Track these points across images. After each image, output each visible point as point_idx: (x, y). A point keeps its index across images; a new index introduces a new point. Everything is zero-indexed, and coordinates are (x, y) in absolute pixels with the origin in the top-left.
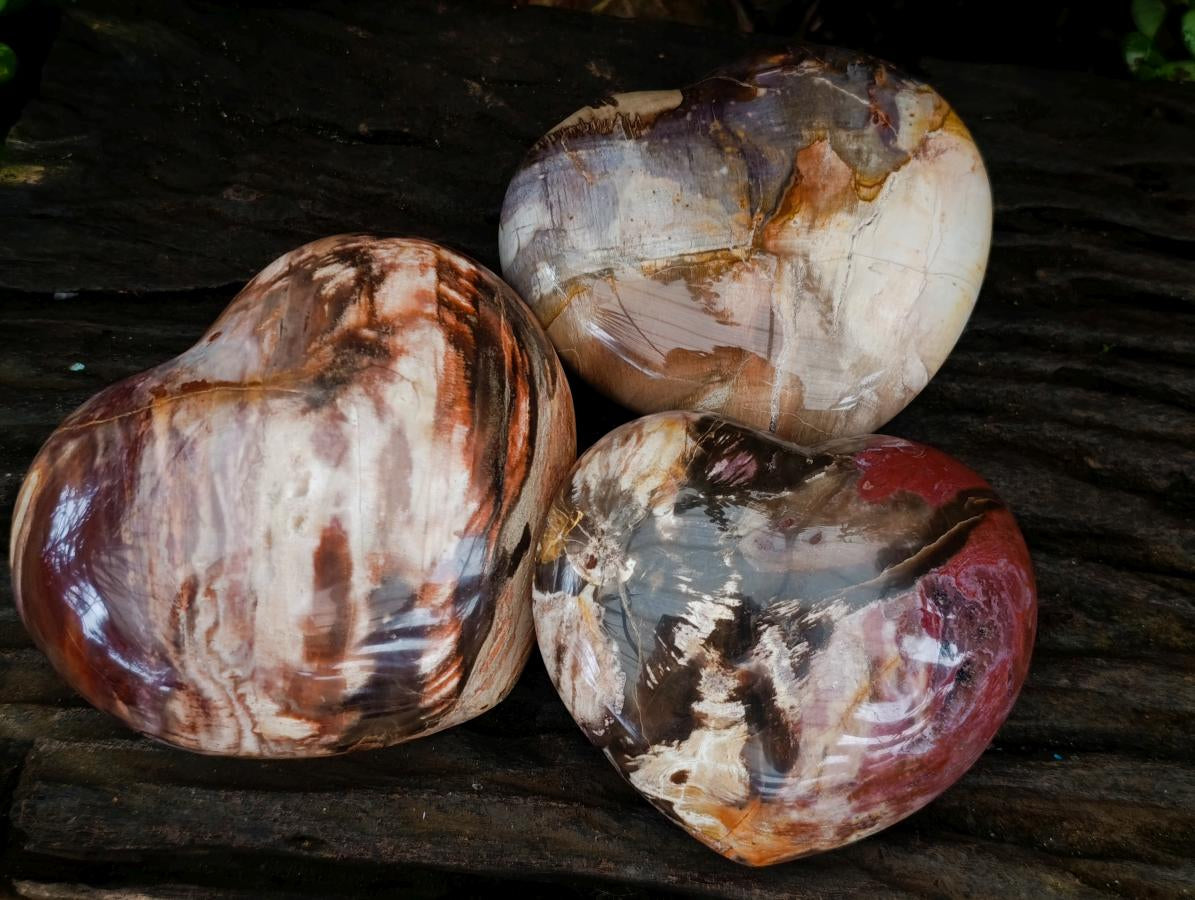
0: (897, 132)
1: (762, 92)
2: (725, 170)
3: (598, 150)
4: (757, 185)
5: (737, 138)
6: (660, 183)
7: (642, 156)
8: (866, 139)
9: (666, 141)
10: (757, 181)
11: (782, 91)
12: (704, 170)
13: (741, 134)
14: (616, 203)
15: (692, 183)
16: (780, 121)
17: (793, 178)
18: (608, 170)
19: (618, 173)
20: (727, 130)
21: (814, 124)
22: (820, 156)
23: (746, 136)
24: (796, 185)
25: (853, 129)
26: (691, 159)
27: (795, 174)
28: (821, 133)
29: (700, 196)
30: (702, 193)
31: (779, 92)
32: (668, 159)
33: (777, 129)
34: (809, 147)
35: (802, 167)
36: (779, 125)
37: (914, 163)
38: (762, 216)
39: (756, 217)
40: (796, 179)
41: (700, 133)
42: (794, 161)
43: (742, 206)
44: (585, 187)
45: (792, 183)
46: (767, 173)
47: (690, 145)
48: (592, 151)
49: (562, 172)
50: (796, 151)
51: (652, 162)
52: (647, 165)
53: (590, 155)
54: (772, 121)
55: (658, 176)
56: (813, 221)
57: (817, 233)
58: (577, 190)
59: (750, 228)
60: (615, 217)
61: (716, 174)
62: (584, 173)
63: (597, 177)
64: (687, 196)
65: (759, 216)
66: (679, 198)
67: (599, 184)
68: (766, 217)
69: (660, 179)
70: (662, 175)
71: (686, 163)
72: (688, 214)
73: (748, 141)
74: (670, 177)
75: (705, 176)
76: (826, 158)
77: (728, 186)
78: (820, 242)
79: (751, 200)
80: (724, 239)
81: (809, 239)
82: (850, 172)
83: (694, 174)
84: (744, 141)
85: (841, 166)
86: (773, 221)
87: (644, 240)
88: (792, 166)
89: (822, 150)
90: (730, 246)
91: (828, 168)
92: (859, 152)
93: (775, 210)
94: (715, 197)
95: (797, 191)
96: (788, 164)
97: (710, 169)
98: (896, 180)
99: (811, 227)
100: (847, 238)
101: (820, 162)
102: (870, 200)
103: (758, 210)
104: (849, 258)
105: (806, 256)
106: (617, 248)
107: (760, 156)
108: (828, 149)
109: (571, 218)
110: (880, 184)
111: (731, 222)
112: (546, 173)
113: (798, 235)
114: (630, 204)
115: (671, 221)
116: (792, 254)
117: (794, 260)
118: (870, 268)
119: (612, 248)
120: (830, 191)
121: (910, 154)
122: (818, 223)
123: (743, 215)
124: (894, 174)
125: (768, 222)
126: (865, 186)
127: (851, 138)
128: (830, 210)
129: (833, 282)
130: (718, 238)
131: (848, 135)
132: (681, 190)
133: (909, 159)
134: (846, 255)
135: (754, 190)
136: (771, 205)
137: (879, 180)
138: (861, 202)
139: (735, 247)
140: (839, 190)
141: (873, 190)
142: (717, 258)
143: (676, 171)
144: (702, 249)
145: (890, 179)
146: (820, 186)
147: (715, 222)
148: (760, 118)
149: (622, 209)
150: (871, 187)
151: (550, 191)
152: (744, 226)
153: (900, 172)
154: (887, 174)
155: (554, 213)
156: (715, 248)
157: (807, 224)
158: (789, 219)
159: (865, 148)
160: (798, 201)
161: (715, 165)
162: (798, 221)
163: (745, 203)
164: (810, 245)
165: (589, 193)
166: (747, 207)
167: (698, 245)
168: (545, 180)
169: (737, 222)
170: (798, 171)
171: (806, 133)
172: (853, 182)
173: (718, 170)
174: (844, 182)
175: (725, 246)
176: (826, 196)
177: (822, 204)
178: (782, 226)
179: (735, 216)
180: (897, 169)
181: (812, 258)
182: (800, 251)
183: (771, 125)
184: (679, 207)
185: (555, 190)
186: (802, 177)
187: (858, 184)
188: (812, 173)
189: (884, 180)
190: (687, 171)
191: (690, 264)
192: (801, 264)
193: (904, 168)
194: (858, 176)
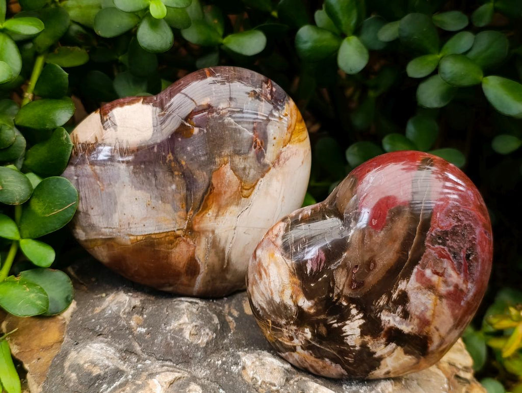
0: (266, 153)
1: (196, 130)
2: (174, 187)
3: (106, 168)
4: (191, 195)
5: (181, 166)
6: (139, 193)
7: (130, 177)
8: (249, 160)
9: (143, 166)
10: (191, 192)
11: (207, 129)
12: (163, 187)
13: (184, 163)
14: (116, 204)
15: (157, 194)
16: (205, 153)
17: (209, 189)
18: (112, 183)
19: (117, 185)
20: (176, 160)
21: (223, 153)
22: (224, 173)
23: (186, 164)
24: (211, 193)
25: (243, 154)
26: (156, 179)
27: (211, 187)
28: (226, 159)
29: (160, 202)
30: (161, 200)
31: (205, 130)
32: (144, 179)
33: (203, 158)
34: (219, 169)
35: (214, 181)
36: (204, 155)
37: (273, 170)
38: (192, 213)
39: (189, 213)
40: (211, 190)
41: (161, 162)
42: (210, 179)
43: (182, 207)
44: (99, 192)
45: (209, 193)
46: (196, 187)
47: (156, 170)
48: (103, 168)
49: (87, 178)
50: (211, 172)
51: (135, 180)
52: (132, 182)
53: (101, 170)
54: (201, 153)
55: (138, 190)
56: (218, 212)
57: (220, 219)
58: (95, 192)
59: (186, 220)
60: (115, 212)
61: (169, 189)
62: (98, 182)
63: (106, 186)
64: (154, 202)
65: (191, 212)
66: (149, 203)
67: (107, 191)
68: (194, 213)
69: (140, 191)
70: (141, 189)
71: (154, 182)
72: (154, 212)
73: (187, 168)
74: (145, 190)
75: (164, 191)
76: (228, 174)
77: (175, 196)
78: (221, 223)
79: (187, 204)
80: (172, 226)
81: (215, 222)
82: (239, 182)
83: (157, 189)
84: (185, 168)
85: (235, 179)
86: (198, 215)
87: (131, 226)
88: (209, 182)
89: (225, 170)
90: (175, 229)
91: (228, 181)
92: (244, 169)
93: (199, 208)
94: (168, 203)
95: (211, 197)
96: (207, 181)
97: (166, 186)
98: (262, 182)
99: (217, 216)
100: (235, 218)
101: (224, 178)
102: (247, 197)
103: (191, 209)
104: (235, 229)
105: (213, 232)
106: (117, 228)
107: (193, 176)
108: (229, 169)
109: (92, 209)
110: (253, 187)
111: (176, 217)
112: (78, 176)
113: (210, 221)
114: (123, 205)
115: (145, 216)
116: (207, 231)
117: (208, 234)
118: (244, 233)
119: (114, 228)
120: (228, 195)
121: (271, 165)
122: (220, 213)
123: (182, 213)
124: (262, 179)
125: (195, 215)
126: (246, 189)
127: (241, 160)
128: (228, 205)
129: (226, 242)
130: (169, 225)
131: (240, 159)
132: (151, 197)
133: (270, 169)
134: (234, 228)
135: (189, 198)
136: (197, 206)
137: (253, 184)
138: (243, 199)
139: (178, 230)
140: (232, 193)
141: (250, 191)
142: (168, 236)
143: (148, 187)
144: (161, 231)
145: (259, 183)
146: (223, 193)
147: (168, 217)
148: (194, 151)
149: (119, 207)
150: (248, 189)
151: (81, 190)
152: (183, 219)
153: (264, 178)
154: (258, 180)
155: (83, 203)
156: (168, 230)
157: (215, 214)
158: (206, 213)
159: (248, 166)
160: (211, 202)
161: (169, 183)
162: (211, 213)
163: (184, 205)
164: (216, 226)
165: (101, 195)
166: (185, 208)
167: (159, 229)
168: (77, 180)
169: (179, 217)
170: (212, 185)
171: (217, 160)
172: (240, 188)
173: (170, 186)
174: (235, 188)
175: (173, 230)
176: (226, 197)
177: (223, 202)
178: (202, 217)
179: (179, 213)
180: (262, 176)
181: (216, 232)
182: (210, 229)
183: (199, 156)
184: (150, 209)
185: (83, 189)
186: (214, 188)
187: (242, 188)
188: (219, 185)
189: (256, 184)
190: (154, 187)
191: (155, 239)
192: (211, 235)
193: (267, 175)
194: (243, 183)
